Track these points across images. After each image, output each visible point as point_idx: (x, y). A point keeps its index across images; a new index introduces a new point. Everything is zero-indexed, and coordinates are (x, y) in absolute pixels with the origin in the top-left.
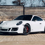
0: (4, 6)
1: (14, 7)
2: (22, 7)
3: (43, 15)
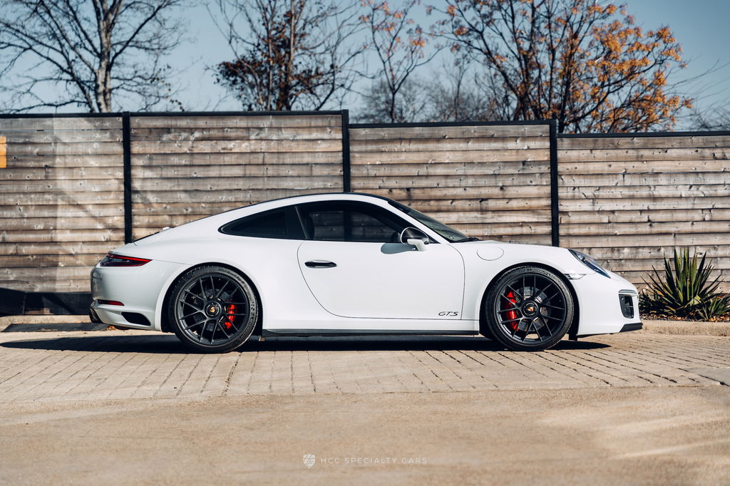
0: (183, 123)
1: (266, 129)
2: (333, 122)
3: (502, 188)
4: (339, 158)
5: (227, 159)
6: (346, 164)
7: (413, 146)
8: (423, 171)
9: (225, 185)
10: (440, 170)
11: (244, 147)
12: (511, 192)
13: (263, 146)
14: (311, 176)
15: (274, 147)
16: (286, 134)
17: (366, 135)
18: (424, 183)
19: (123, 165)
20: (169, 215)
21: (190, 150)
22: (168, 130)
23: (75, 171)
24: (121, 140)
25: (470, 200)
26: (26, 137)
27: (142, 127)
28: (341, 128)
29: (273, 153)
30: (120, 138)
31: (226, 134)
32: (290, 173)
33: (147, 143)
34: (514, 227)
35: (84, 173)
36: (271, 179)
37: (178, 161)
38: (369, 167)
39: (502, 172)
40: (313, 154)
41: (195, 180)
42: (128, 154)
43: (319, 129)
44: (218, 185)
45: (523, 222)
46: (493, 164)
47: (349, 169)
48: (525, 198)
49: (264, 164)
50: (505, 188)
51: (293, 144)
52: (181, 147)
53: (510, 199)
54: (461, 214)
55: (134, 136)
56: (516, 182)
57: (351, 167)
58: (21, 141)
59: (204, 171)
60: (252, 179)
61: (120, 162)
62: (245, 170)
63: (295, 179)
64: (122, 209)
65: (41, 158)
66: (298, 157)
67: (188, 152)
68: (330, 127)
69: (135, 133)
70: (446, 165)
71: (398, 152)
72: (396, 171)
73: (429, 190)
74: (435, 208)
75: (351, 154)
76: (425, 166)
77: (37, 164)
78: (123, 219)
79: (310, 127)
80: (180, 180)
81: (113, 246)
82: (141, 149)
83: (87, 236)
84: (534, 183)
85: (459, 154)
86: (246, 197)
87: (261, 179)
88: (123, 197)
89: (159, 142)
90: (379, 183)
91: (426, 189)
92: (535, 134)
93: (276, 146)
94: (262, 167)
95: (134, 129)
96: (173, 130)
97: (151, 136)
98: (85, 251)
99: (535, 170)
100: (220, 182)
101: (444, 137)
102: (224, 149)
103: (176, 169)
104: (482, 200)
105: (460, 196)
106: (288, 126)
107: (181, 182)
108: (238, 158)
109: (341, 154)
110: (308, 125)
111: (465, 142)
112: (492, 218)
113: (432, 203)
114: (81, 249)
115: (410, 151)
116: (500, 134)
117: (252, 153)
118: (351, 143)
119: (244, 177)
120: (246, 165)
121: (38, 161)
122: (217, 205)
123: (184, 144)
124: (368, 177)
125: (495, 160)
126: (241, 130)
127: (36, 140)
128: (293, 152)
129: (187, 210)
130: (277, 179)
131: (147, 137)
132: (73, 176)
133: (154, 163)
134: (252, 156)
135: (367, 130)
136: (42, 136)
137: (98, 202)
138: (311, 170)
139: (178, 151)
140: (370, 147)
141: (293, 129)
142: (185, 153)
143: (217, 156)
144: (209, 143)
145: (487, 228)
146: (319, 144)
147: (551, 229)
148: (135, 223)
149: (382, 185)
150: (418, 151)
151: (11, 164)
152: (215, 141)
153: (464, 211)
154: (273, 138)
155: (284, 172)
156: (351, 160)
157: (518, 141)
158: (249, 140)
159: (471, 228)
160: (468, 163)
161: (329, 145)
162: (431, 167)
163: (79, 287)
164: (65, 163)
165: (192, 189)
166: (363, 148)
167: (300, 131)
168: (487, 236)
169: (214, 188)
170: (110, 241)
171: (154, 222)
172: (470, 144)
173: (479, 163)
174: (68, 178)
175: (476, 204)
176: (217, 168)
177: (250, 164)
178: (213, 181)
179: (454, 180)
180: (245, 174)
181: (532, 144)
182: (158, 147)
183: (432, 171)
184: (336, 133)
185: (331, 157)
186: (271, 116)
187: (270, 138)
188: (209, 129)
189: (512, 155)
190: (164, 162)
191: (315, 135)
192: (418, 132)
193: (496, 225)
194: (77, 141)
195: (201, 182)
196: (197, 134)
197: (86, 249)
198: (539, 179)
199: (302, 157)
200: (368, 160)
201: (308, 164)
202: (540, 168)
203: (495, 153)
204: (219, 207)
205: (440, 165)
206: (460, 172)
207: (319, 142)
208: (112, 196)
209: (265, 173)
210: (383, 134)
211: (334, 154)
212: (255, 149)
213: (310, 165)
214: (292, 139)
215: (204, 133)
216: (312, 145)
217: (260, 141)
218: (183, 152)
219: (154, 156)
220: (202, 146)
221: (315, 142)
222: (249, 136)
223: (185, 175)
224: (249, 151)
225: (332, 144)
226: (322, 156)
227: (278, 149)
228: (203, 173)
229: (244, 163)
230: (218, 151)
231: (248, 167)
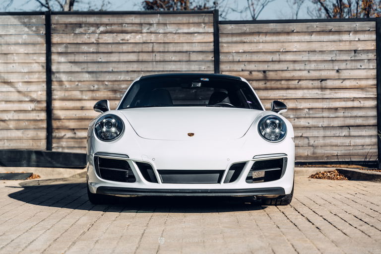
0: (92, 19)
1: (155, 25)
2: (207, 20)
3: (338, 71)
4: (211, 47)
5: (125, 48)
6: (217, 52)
7: (269, 38)
8: (276, 57)
9: (123, 67)
10: (289, 57)
11: (138, 38)
12: (345, 74)
13: (153, 38)
14: (189, 61)
15: (161, 38)
16: (170, 29)
17: (232, 29)
18: (277, 67)
19: (45, 52)
20: (80, 91)
21: (96, 40)
22: (80, 25)
23: (9, 56)
24: (44, 32)
25: (313, 80)
27: (60, 22)
28: (212, 24)
29: (160, 43)
30: (43, 31)
31: (124, 29)
32: (173, 59)
33: (64, 36)
34: (347, 101)
35: (16, 58)
36: (158, 63)
37: (87, 49)
38: (234, 54)
39: (338, 58)
40: (190, 44)
41: (100, 64)
42: (49, 43)
43: (196, 25)
44: (118, 68)
45: (355, 98)
46: (331, 51)
47: (219, 56)
48: (355, 79)
49: (153, 52)
50: (340, 71)
51: (176, 36)
52: (89, 38)
53: (344, 79)
54: (306, 91)
55: (54, 30)
56: (349, 66)
57: (220, 54)
59: (107, 57)
60: (144, 63)
61: (44, 49)
62: (138, 56)
63: (177, 63)
64: (44, 86)
66: (179, 46)
67: (95, 42)
68: (204, 23)
69: (55, 28)
70: (294, 53)
71: (257, 43)
72: (255, 58)
73: (280, 72)
74: (285, 86)
75: (220, 44)
76: (278, 53)
78: (45, 93)
79: (189, 23)
80: (89, 64)
81: (37, 114)
82: (59, 40)
83: (16, 106)
84: (363, 67)
85: (305, 44)
87: (151, 63)
88: (45, 77)
89: (73, 34)
90: (242, 66)
91: (278, 72)
92: (364, 29)
93: (162, 38)
94: (151, 54)
95: (54, 24)
96: (83, 25)
97: (67, 30)
98: (16, 118)
99: (364, 57)
100: (119, 66)
101: (293, 31)
102: (122, 40)
103: (85, 55)
104: (322, 80)
105: (305, 77)
106: (172, 22)
107: (90, 65)
108: (133, 47)
109: (212, 44)
110: (187, 22)
111: (309, 35)
112: (330, 94)
113: (283, 82)
114: (13, 116)
115: (266, 42)
116: (337, 29)
117: (144, 43)
118: (220, 35)
119: (138, 61)
120: (139, 52)
122: (117, 83)
123: (92, 36)
124: (233, 62)
125: (333, 49)
126: (136, 25)
128: (175, 43)
129: (94, 87)
130: (163, 63)
131: (64, 31)
132: (7, 60)
133: (69, 51)
134: (144, 46)
135: (233, 26)
137: (26, 80)
138: (189, 56)
139: (87, 41)
140: (235, 39)
141: (176, 25)
142: (93, 43)
143: (118, 46)
144: (111, 35)
145: (326, 102)
146: (196, 37)
147: (376, 103)
148: (54, 97)
149: (244, 68)
150: (272, 42)
152: (116, 34)
153: (308, 88)
154: (160, 32)
155: (168, 58)
156: (220, 48)
157: (351, 34)
158: (141, 33)
159: (313, 102)
160: (311, 51)
161: (203, 37)
162: (282, 54)
163: (11, 145)
164: (2, 50)
165: (98, 70)
166: (229, 39)
167: (181, 26)
168: (325, 108)
169: (115, 70)
170: (35, 110)
171: (69, 96)
172: (313, 36)
173: (320, 51)
174: (3, 62)
175: (317, 84)
177: (142, 52)
178: (114, 65)
179: (300, 65)
181: (362, 37)
182: (72, 39)
183: (283, 57)
184: (208, 27)
185: (205, 46)
186: (159, 15)
187: (157, 32)
188: (111, 25)
189: (346, 45)
190: (77, 50)
191: (192, 29)
192: (272, 27)
193: (333, 100)
194: (10, 33)
195: (105, 65)
196: (102, 29)
197: (16, 116)
198: (367, 64)
199: (183, 47)
200: (233, 48)
201: (187, 52)
202: (368, 56)
203: (333, 43)
204: (118, 85)
205: (289, 53)
206: (305, 58)
207: (196, 35)
208: (36, 76)
209: (154, 58)
210: (245, 28)
211: (208, 44)
212: (146, 40)
213: (189, 53)
214: (174, 32)
215: (108, 27)
216: (191, 37)
217: (150, 34)
218: (91, 42)
219: (69, 45)
220: (106, 38)
221: (192, 35)
222: (142, 30)
223: (92, 60)
224: (141, 42)
225: (206, 37)
226: (198, 45)
227: (164, 40)
228: (106, 58)
229: (138, 51)
230: (118, 42)
231: (141, 54)
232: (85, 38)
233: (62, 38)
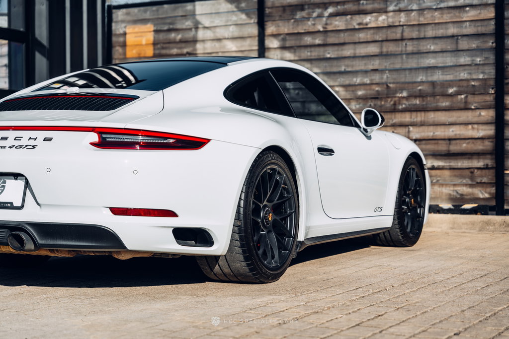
4: (491, 27)
5: (362, 36)
6: (500, 33)
9: (360, 65)
11: (382, 20)
13: (403, 18)
15: (414, 18)
16: (428, 2)
19: (257, 48)
21: (324, 28)
22: (302, 7)
24: (256, 21)
26: (170, 24)
29: (413, 25)
30: (254, 20)
31: (362, 7)
32: (432, 48)
33: (280, 23)
36: (411, 56)
37: (311, 41)
40: (459, 24)
41: (328, 61)
42: (262, 36)
44: (352, 66)
47: (503, 39)
49: (402, 39)
51: (436, 13)
52: (314, 25)
55: (269, 16)
57: (506, 37)
58: (166, 28)
59: (338, 50)
60: (389, 57)
61: (255, 44)
62: (381, 47)
63: (438, 54)
65: (183, 45)
66: (442, 29)
67: (321, 29)
69: (270, 13)
77: (179, 51)
80: (313, 62)
82: (275, 29)
86: (382, 78)
87: (399, 57)
89: (292, 21)
93: (417, 17)
94: (400, 42)
96: (306, 7)
97: (285, 15)
100: (354, 63)
102: (359, 24)
103: (309, 49)
107: (315, 64)
108: (374, 34)
109: (493, 22)
117: (390, 27)
119: (381, 55)
120: (382, 41)
121: (180, 48)
122: (350, 89)
123: (317, 21)
126: (378, 1)
127: (179, 26)
128: (435, 24)
130: (417, 56)
131: (281, 16)
133: (288, 44)
134: (389, 31)
136: (184, 21)
138: (457, 43)
139: (311, 30)
142: (319, 32)
143: (352, 33)
144: (344, 18)
146: (467, 12)
151: (157, 52)
152: (350, 16)
154: (414, 8)
155: (425, 48)
158: (386, 12)
161: (479, 11)
164: (205, 49)
165: (325, 71)
169: (349, 69)
176: (351, 46)
177: (387, 40)
178: (347, 62)
180: (382, 52)
182: (291, 27)
187: (409, 8)
188: (344, 3)
190: (298, 43)
191: (462, 1)
195: (335, 63)
196: (331, 10)
199: (447, 29)
201: (453, 36)
204: (353, 91)
207: (468, 9)
209: (404, 49)
211: (486, 23)
212: (393, 22)
213: (456, 38)
214: (435, 7)
215: (339, 7)
216: (459, 13)
217: (398, 13)
218: (316, 30)
219: (288, 37)
220: (337, 23)
221: (462, 9)
222: (386, 8)
223: (318, 56)
224: (386, 25)
225: (482, 11)
226: (470, 26)
227: (419, 21)
228: (336, 53)
229: (380, 39)
230: (353, 27)
231: (385, 44)
232: (309, 26)
233: (279, 26)
